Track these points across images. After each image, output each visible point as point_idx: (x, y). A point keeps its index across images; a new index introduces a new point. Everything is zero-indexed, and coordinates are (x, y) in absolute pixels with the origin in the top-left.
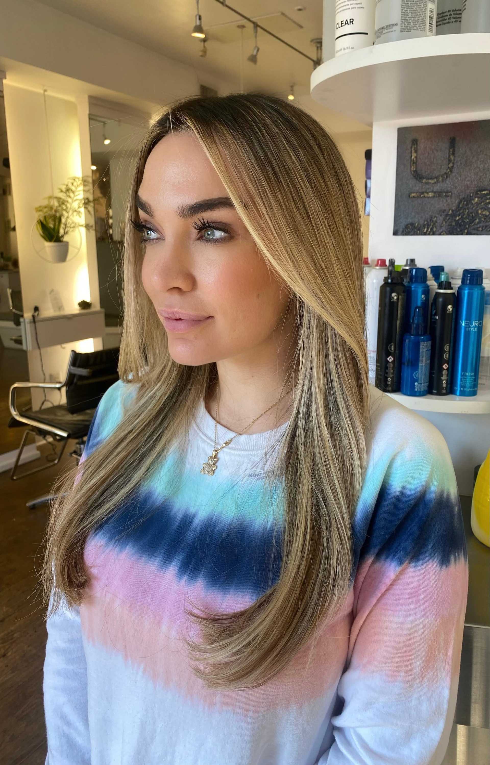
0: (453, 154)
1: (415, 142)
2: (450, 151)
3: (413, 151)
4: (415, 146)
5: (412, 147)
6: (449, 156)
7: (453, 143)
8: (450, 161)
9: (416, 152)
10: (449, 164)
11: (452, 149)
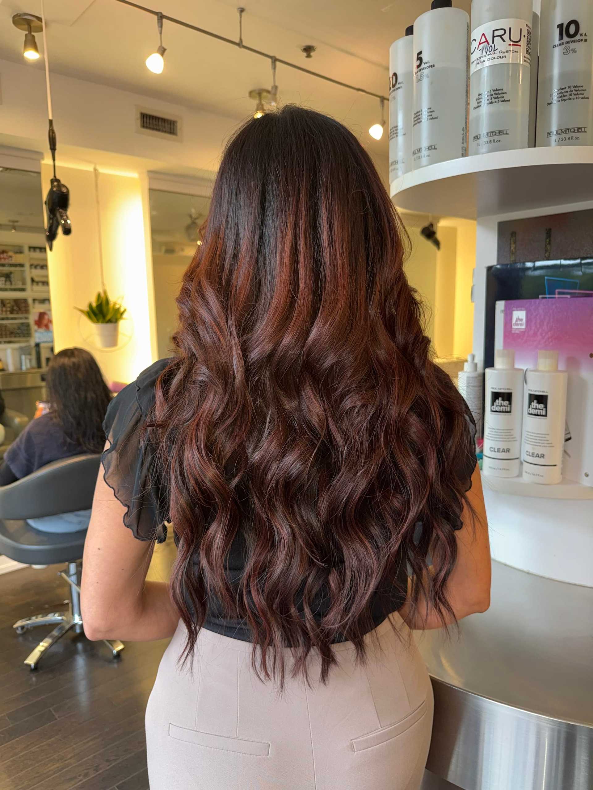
0: (550, 243)
1: (513, 234)
2: (546, 242)
3: (512, 243)
4: (514, 238)
5: (511, 240)
6: (546, 246)
7: (549, 233)
8: (546, 251)
9: (515, 243)
10: (546, 253)
11: (549, 239)
